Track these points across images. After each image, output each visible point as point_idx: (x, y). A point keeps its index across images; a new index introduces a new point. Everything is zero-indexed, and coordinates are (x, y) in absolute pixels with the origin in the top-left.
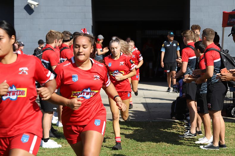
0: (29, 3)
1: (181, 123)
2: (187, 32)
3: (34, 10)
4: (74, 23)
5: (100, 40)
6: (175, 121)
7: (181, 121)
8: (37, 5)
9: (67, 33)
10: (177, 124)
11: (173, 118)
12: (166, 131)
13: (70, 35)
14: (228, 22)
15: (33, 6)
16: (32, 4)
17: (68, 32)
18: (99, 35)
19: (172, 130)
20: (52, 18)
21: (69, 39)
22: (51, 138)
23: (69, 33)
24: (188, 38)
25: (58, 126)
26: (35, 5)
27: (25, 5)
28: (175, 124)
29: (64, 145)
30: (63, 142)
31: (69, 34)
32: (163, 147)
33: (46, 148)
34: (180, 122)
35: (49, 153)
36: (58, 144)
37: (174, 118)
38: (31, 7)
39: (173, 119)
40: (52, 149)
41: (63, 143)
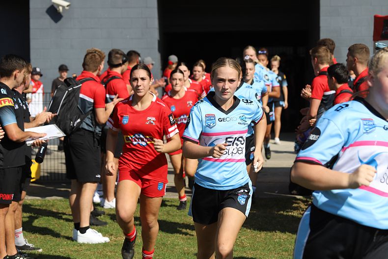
0: (54, 3)
1: (307, 201)
2: (320, 50)
3: (63, 14)
4: (128, 37)
5: (173, 64)
6: (295, 198)
7: (307, 198)
8: (67, 6)
9: (117, 53)
10: (299, 202)
11: (292, 192)
12: (282, 214)
13: (122, 56)
14: (383, 32)
15: (61, 8)
16: (59, 5)
17: (119, 50)
18: (171, 55)
19: (291, 212)
20: (92, 28)
21: (121, 62)
22: (93, 227)
23: (120, 52)
24: (321, 60)
25: (103, 207)
26: (63, 7)
27: (48, 6)
28: (296, 203)
29: (113, 238)
30: (111, 233)
31: (121, 54)
32: (277, 240)
33: (84, 244)
34: (305, 199)
35: (89, 252)
36: (104, 236)
37: (295, 192)
38: (58, 9)
39: (293, 194)
40: (93, 244)
41: (112, 235)
